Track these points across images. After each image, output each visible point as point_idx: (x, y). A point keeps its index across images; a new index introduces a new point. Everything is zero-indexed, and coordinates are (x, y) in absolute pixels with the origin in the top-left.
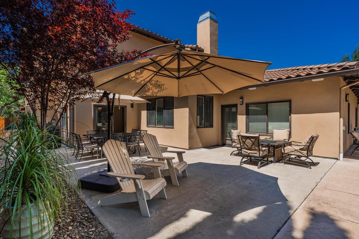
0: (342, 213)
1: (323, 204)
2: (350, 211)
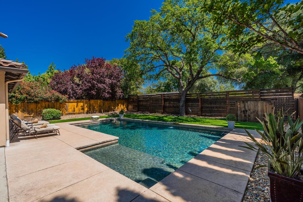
0: (49, 189)
1: (29, 192)
2: (51, 183)
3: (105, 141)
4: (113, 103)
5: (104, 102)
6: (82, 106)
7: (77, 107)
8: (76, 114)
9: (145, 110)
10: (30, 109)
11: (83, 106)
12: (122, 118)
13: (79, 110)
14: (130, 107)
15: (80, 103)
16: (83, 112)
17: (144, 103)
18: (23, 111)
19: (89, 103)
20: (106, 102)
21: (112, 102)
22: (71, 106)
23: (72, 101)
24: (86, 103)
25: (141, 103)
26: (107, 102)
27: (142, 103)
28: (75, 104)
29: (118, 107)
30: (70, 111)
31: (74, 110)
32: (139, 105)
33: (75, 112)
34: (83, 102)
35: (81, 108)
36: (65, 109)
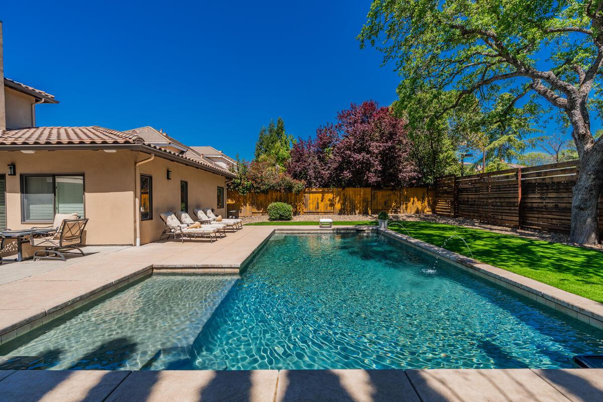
3: (208, 265)
4: (395, 194)
5: (374, 193)
6: (330, 200)
7: (322, 201)
8: (320, 214)
9: (472, 214)
10: (259, 202)
11: (333, 199)
12: (382, 229)
13: (325, 207)
14: (442, 205)
15: (328, 193)
16: (332, 211)
17: (470, 196)
18: (252, 204)
19: (344, 195)
20: (378, 192)
21: (392, 192)
22: (313, 198)
23: (314, 190)
24: (338, 194)
25: (464, 196)
26: (381, 192)
27: (466, 196)
28: (320, 195)
29: (406, 204)
30: (311, 208)
31: (318, 206)
32: (461, 201)
33: (319, 210)
34: (332, 192)
35: (329, 203)
36: (303, 204)
